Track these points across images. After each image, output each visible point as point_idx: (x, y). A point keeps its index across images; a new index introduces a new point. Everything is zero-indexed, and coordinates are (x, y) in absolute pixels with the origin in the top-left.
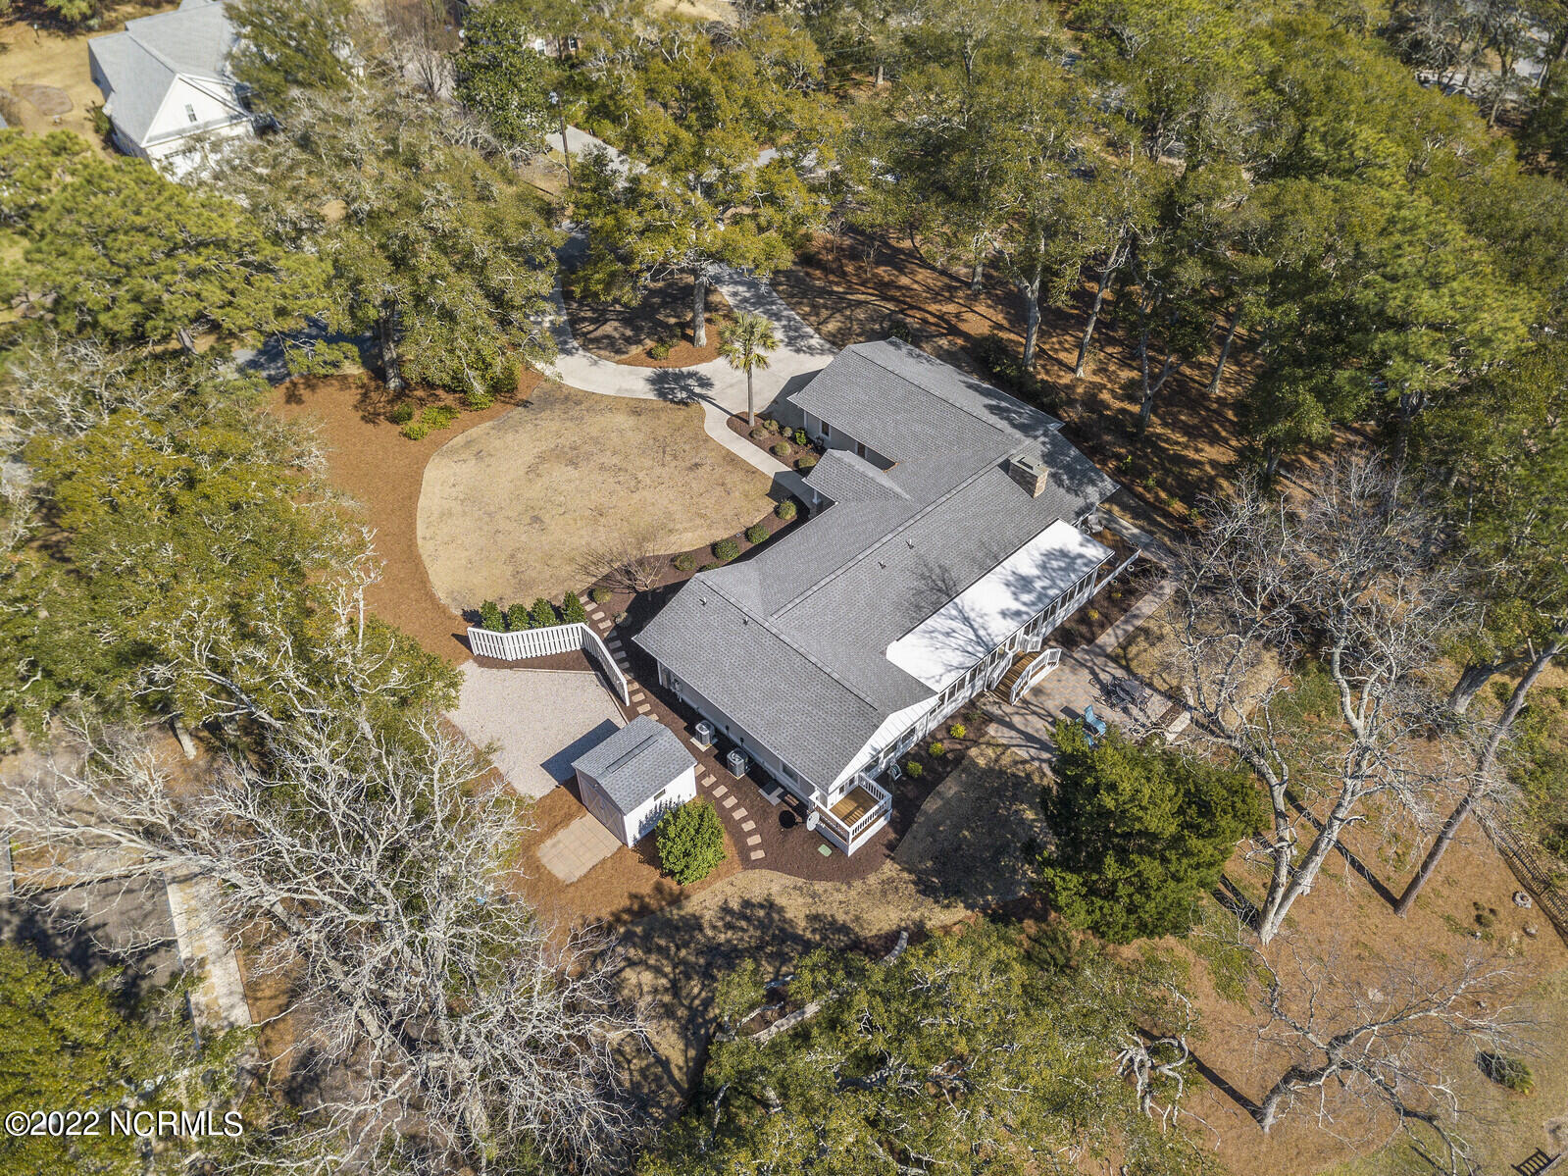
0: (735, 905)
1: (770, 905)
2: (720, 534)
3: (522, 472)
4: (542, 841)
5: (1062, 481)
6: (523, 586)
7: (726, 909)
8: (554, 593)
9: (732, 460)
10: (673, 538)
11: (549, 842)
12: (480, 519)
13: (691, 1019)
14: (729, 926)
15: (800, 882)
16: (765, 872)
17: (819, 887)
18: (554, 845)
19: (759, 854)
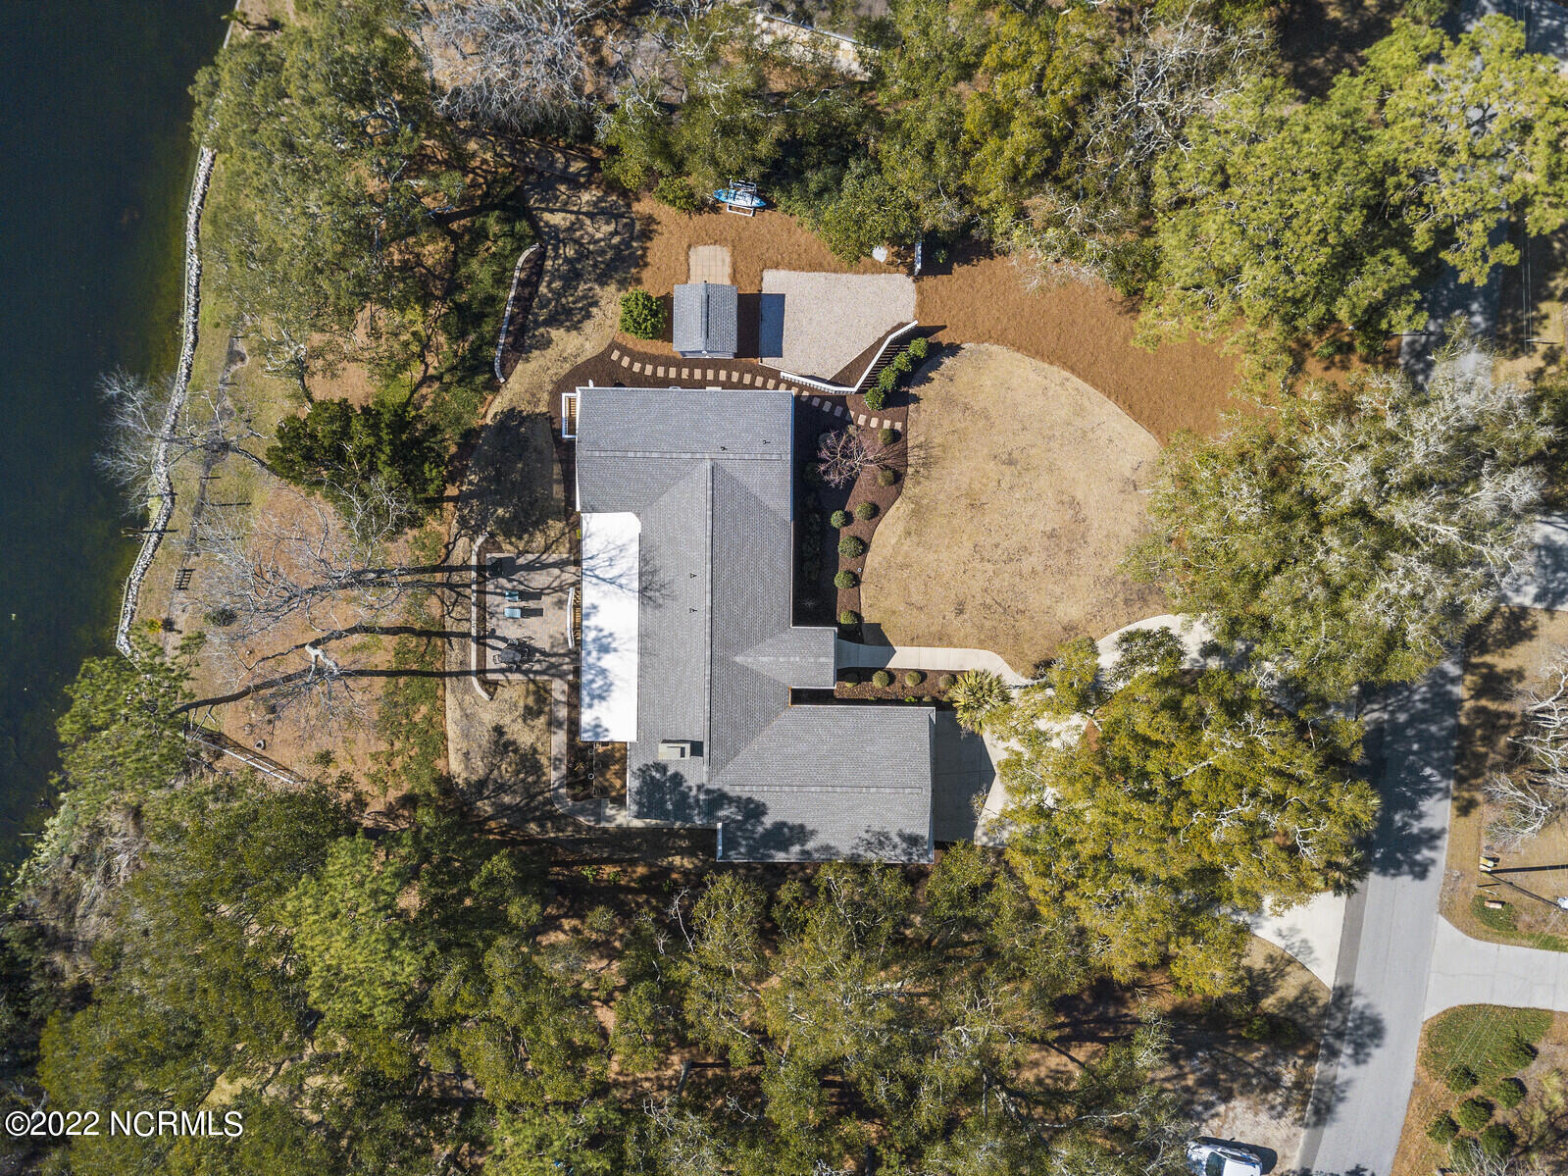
0: (594, 310)
1: (576, 327)
2: (872, 559)
3: (1079, 496)
4: (733, 255)
5: (657, 771)
6: (949, 402)
7: (595, 304)
8: (923, 414)
9: (942, 639)
10: (900, 528)
11: (728, 259)
12: (1051, 427)
13: (557, 237)
14: (585, 297)
15: (579, 361)
16: (602, 349)
17: (567, 367)
18: (723, 261)
19: (615, 356)
